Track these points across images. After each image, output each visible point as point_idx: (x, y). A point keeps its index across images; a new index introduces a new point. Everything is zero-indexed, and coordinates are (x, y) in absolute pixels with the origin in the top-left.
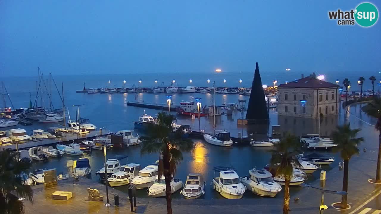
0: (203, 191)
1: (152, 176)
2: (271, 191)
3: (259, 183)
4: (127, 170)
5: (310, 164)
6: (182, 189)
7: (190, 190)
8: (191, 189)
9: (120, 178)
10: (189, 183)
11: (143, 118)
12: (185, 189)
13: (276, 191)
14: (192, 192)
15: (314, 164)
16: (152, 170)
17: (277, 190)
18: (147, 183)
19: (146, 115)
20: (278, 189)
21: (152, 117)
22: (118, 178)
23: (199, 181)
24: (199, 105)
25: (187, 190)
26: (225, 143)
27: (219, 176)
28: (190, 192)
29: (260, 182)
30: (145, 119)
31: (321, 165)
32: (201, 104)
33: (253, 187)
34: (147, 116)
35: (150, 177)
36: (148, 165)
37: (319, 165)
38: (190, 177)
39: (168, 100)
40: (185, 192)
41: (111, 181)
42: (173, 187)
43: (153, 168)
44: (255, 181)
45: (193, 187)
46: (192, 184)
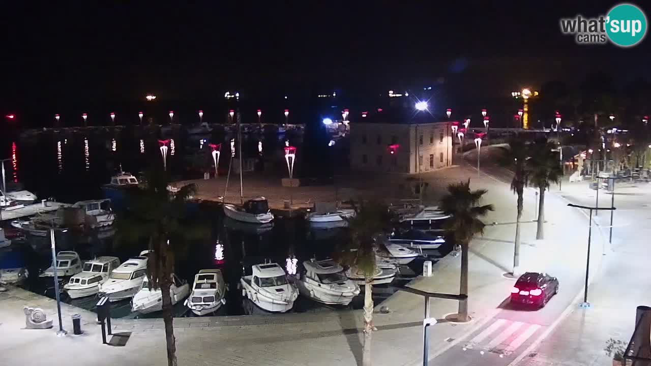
0: (222, 300)
1: (135, 278)
2: (344, 294)
3: (322, 283)
4: (97, 268)
5: (404, 248)
6: (187, 297)
7: (201, 298)
8: (203, 297)
9: (87, 282)
10: (199, 286)
11: (119, 178)
12: (193, 296)
13: (351, 294)
14: (204, 302)
15: (411, 249)
16: (135, 268)
17: (354, 294)
18: (128, 290)
19: (124, 173)
20: (355, 291)
21: (134, 177)
22: (84, 282)
23: (215, 283)
24: (217, 154)
25: (195, 299)
26: (258, 218)
27: (252, 274)
28: (201, 302)
29: (324, 281)
30: (121, 181)
31: (422, 249)
32: (219, 153)
33: (312, 290)
34: (124, 175)
35: (131, 279)
36: (128, 260)
37: (420, 249)
38: (199, 276)
39: (161, 148)
40: (192, 302)
41: (71, 288)
42: (175, 294)
43: (137, 265)
44: (314, 280)
45: (205, 293)
46: (203, 288)
